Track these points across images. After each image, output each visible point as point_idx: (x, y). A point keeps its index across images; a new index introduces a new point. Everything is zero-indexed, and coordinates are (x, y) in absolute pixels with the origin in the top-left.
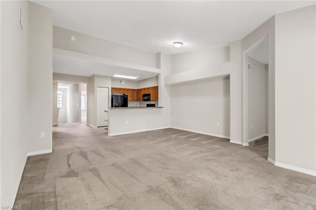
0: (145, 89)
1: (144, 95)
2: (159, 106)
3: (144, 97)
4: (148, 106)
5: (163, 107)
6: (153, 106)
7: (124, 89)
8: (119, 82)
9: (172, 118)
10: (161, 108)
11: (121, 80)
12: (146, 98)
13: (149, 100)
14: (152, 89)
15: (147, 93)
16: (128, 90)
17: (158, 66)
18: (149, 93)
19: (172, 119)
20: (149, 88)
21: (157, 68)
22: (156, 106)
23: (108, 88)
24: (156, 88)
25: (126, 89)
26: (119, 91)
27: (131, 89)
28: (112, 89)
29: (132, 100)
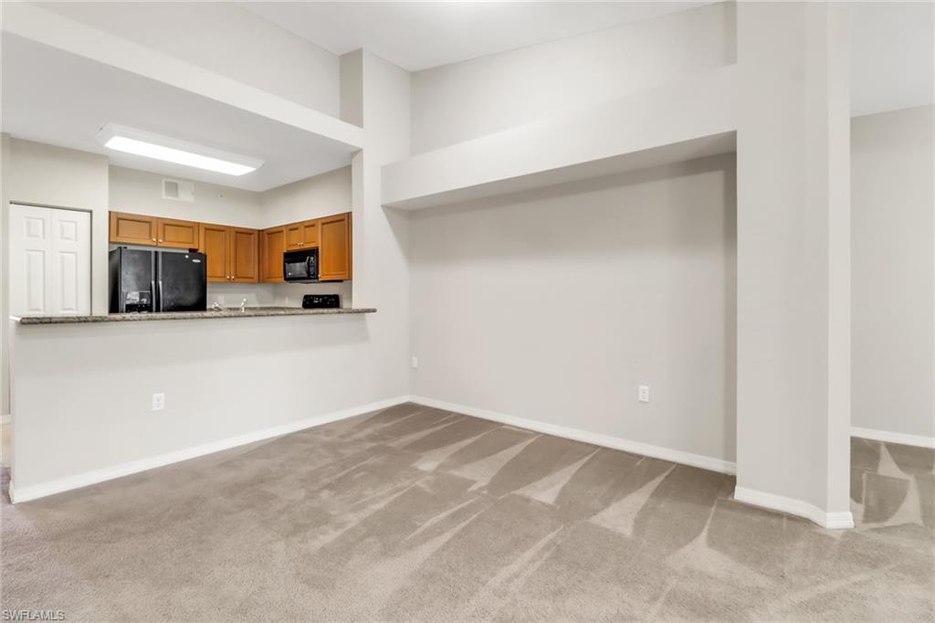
0: (293, 228)
1: (292, 257)
2: (356, 305)
3: (289, 262)
4: (309, 303)
5: (374, 311)
6: (331, 302)
7: (192, 227)
8: (163, 192)
9: (415, 359)
10: (367, 314)
11: (173, 181)
12: (299, 268)
13: (311, 276)
14: (325, 226)
15: (299, 243)
16: (211, 229)
17: (351, 112)
18: (312, 245)
19: (415, 364)
20: (310, 225)
21: (343, 118)
22: (345, 304)
23: (91, 212)
24: (342, 223)
25: (204, 224)
26: (160, 234)
27: (230, 227)
28: (118, 219)
29: (236, 277)
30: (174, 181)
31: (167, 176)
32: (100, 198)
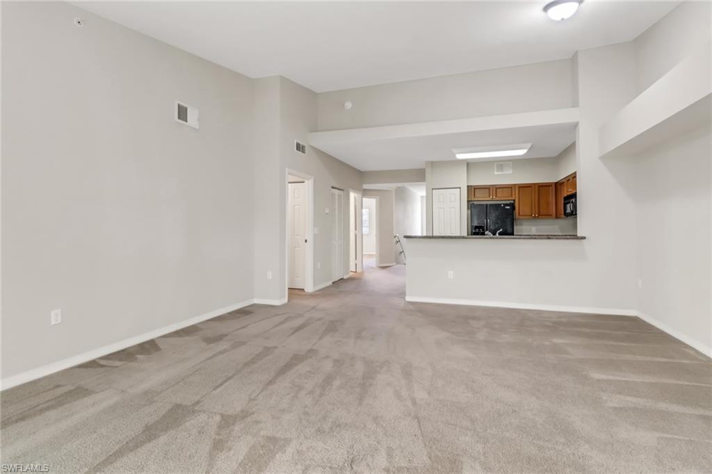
0: (568, 179)
1: (567, 200)
3: (566, 204)
8: (495, 170)
13: (573, 213)
15: (570, 190)
16: (522, 187)
20: (574, 176)
23: (460, 188)
25: (518, 184)
26: (494, 194)
27: (535, 184)
28: (475, 189)
29: (539, 215)
30: (500, 163)
31: (496, 162)
32: (462, 180)
